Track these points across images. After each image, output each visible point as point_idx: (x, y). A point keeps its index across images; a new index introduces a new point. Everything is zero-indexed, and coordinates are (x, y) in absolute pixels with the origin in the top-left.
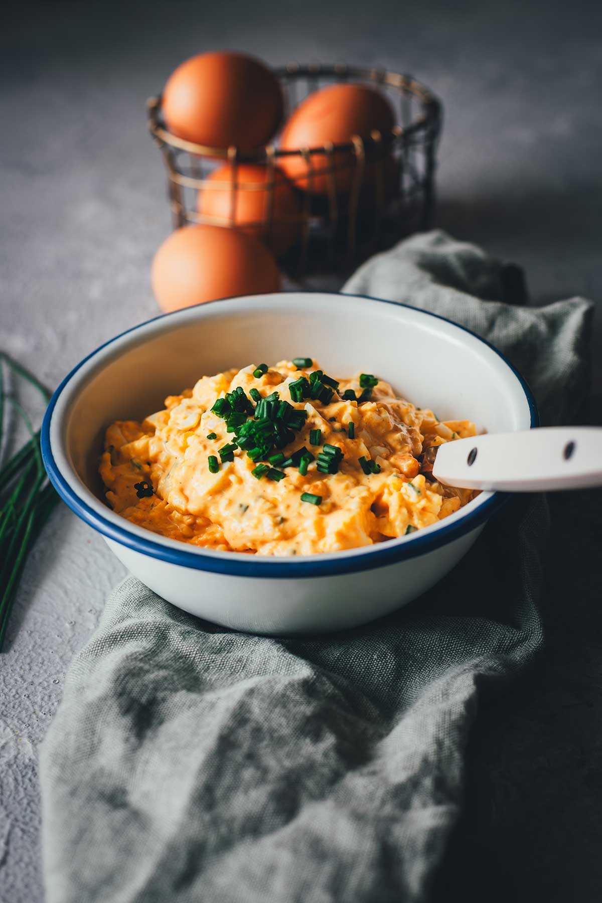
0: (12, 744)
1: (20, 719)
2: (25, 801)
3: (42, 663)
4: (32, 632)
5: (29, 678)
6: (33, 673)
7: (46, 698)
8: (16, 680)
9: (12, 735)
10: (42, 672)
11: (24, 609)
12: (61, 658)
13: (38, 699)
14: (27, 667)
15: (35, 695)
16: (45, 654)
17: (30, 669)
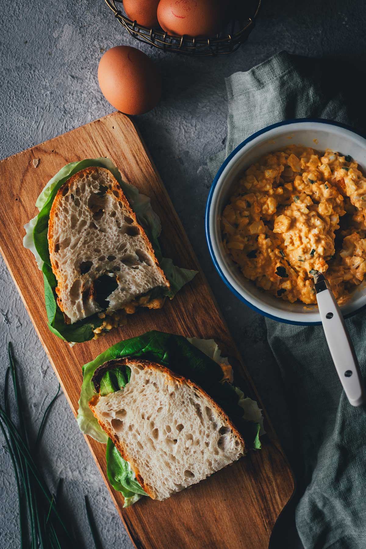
1: (66, 458)
3: (71, 427)
5: (67, 435)
6: (68, 433)
7: (75, 447)
8: (62, 436)
9: (63, 467)
13: (72, 448)
14: (66, 429)
15: (70, 445)
16: (72, 421)
17: (67, 430)
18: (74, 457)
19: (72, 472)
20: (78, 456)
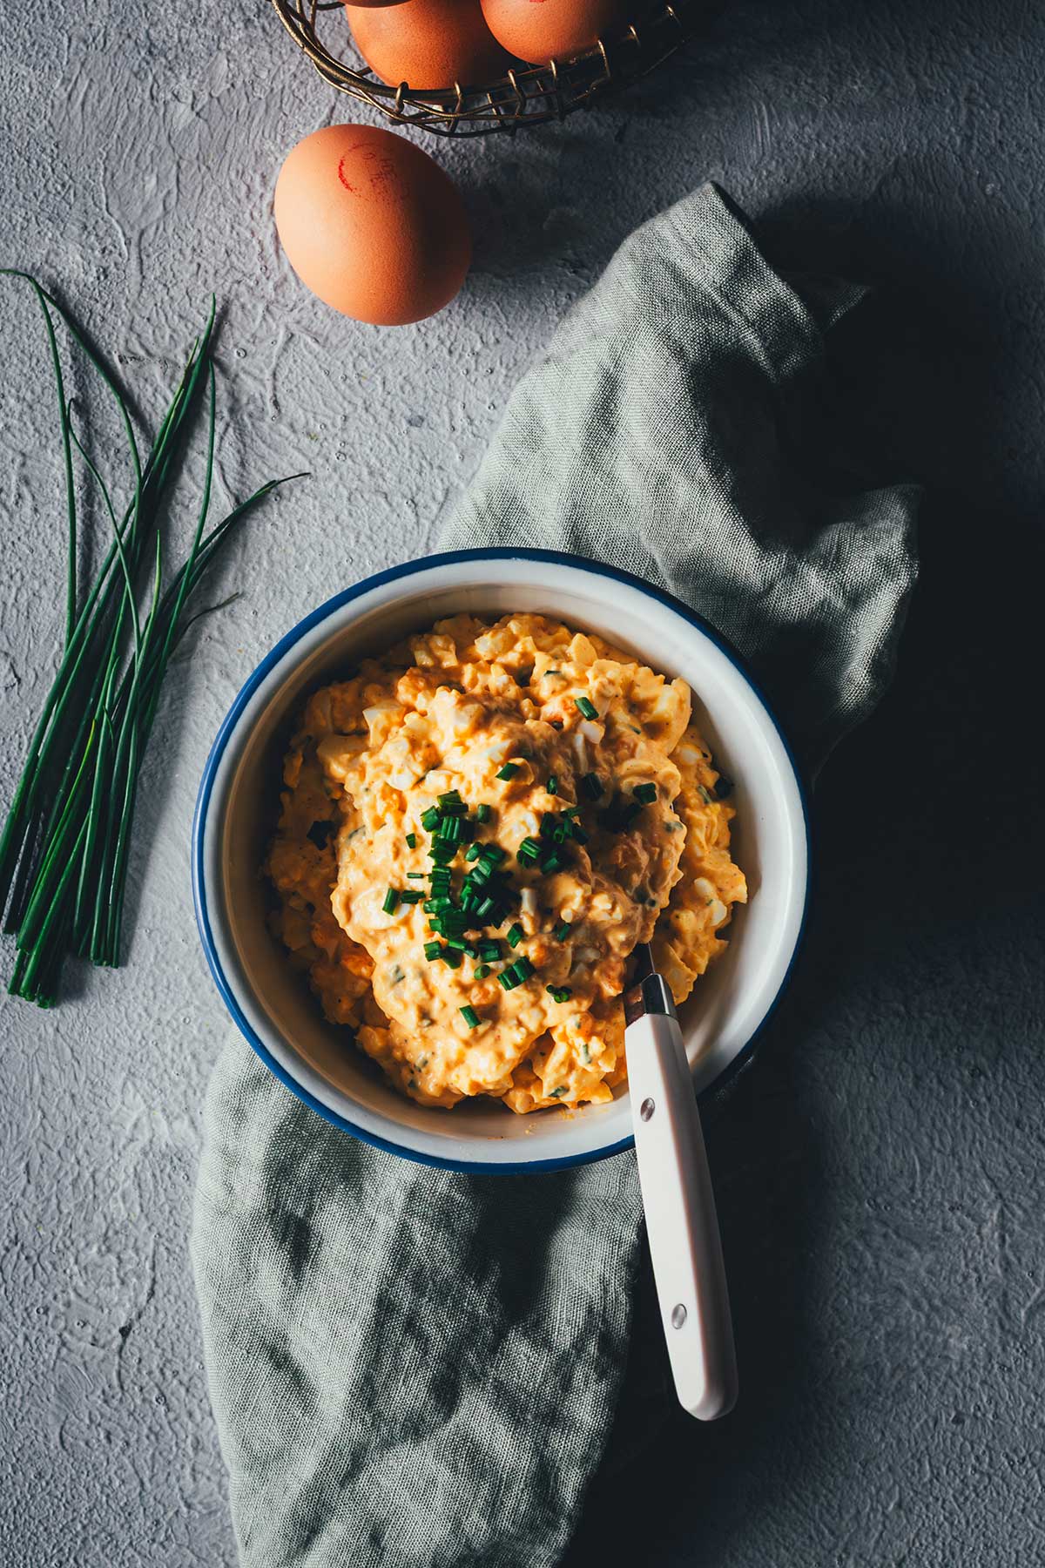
0: (144, 1120)
1: (150, 1081)
2: (167, 1208)
3: (168, 988)
4: (151, 931)
5: (155, 1010)
6: (158, 1004)
7: (177, 1048)
8: (140, 1015)
9: (143, 1107)
10: (169, 1002)
11: (138, 888)
12: (189, 979)
13: (168, 1049)
14: (151, 994)
15: (164, 1042)
16: (170, 971)
17: (155, 997)
18: (177, 1078)
19: (170, 1124)
20: (188, 1075)
